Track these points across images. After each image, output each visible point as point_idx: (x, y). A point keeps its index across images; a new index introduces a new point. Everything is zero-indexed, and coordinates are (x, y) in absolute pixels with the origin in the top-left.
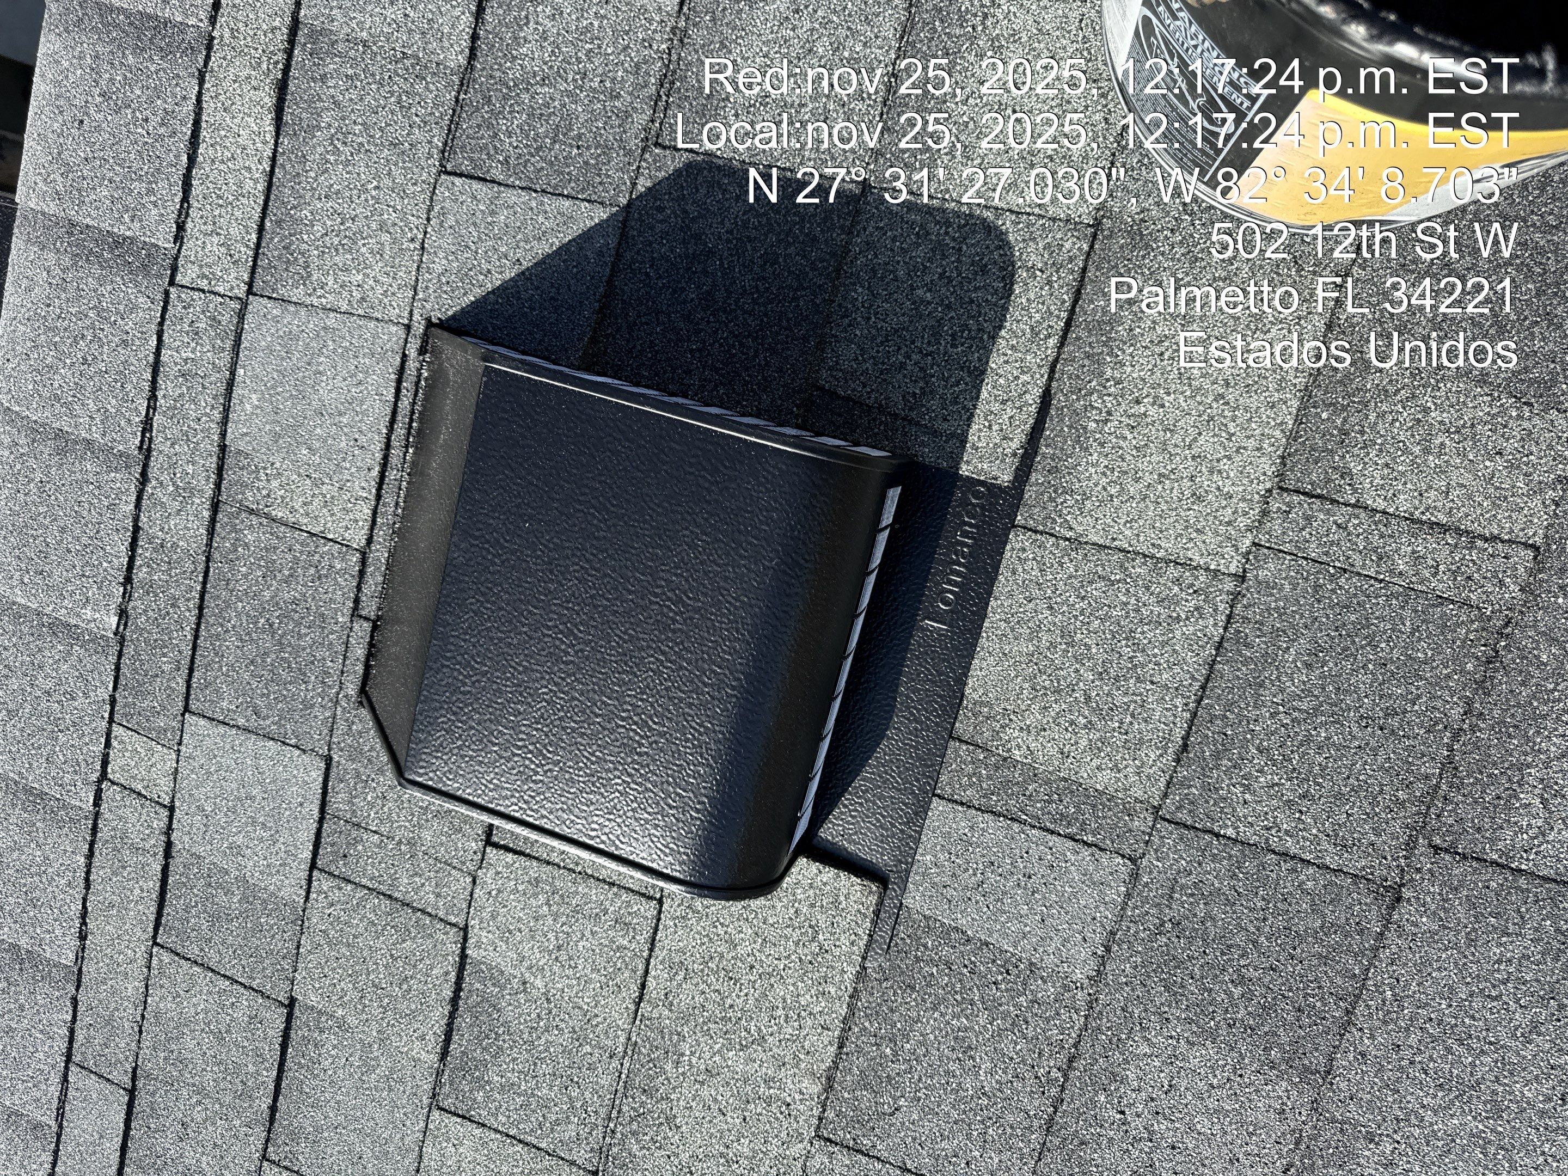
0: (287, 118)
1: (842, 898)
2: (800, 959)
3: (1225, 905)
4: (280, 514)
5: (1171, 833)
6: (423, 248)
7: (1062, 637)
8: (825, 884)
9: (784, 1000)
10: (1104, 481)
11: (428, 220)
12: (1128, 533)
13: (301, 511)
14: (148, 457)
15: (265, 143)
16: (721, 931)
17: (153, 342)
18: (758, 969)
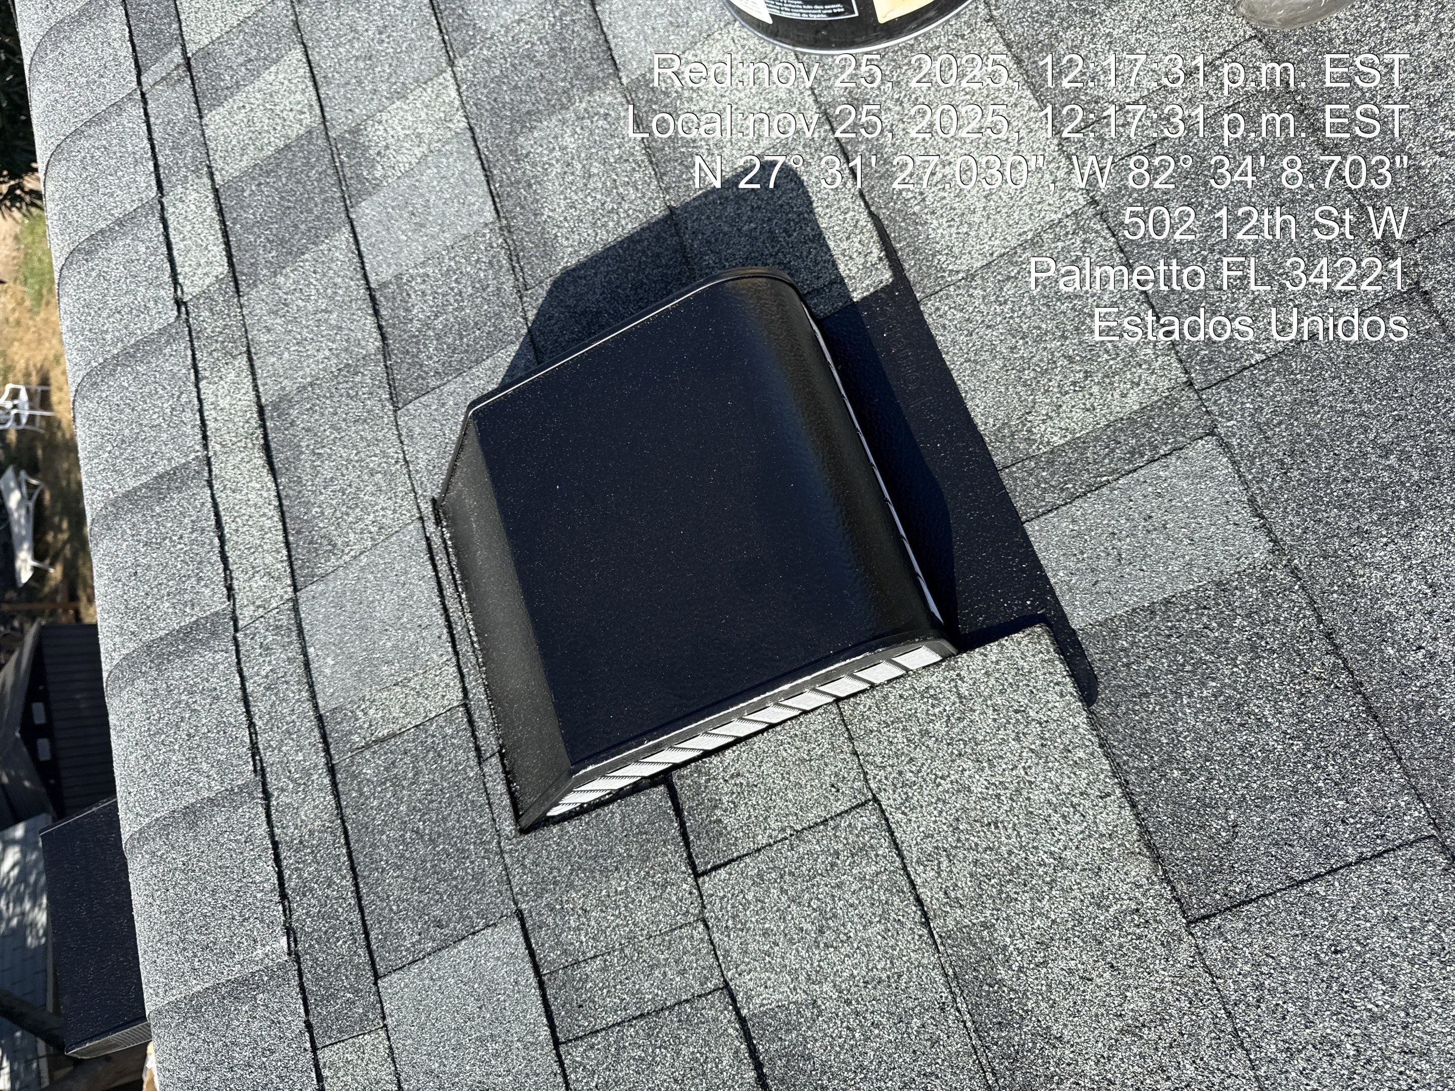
0: (278, 465)
1: (1021, 662)
2: (1032, 751)
3: (1312, 407)
4: (386, 732)
5: (1219, 393)
6: (407, 462)
7: (1014, 337)
8: (997, 663)
9: (1049, 802)
10: (953, 230)
11: (402, 442)
12: (997, 242)
13: (402, 715)
14: (264, 776)
15: (269, 490)
16: (945, 784)
17: (238, 680)
18: (1005, 795)
